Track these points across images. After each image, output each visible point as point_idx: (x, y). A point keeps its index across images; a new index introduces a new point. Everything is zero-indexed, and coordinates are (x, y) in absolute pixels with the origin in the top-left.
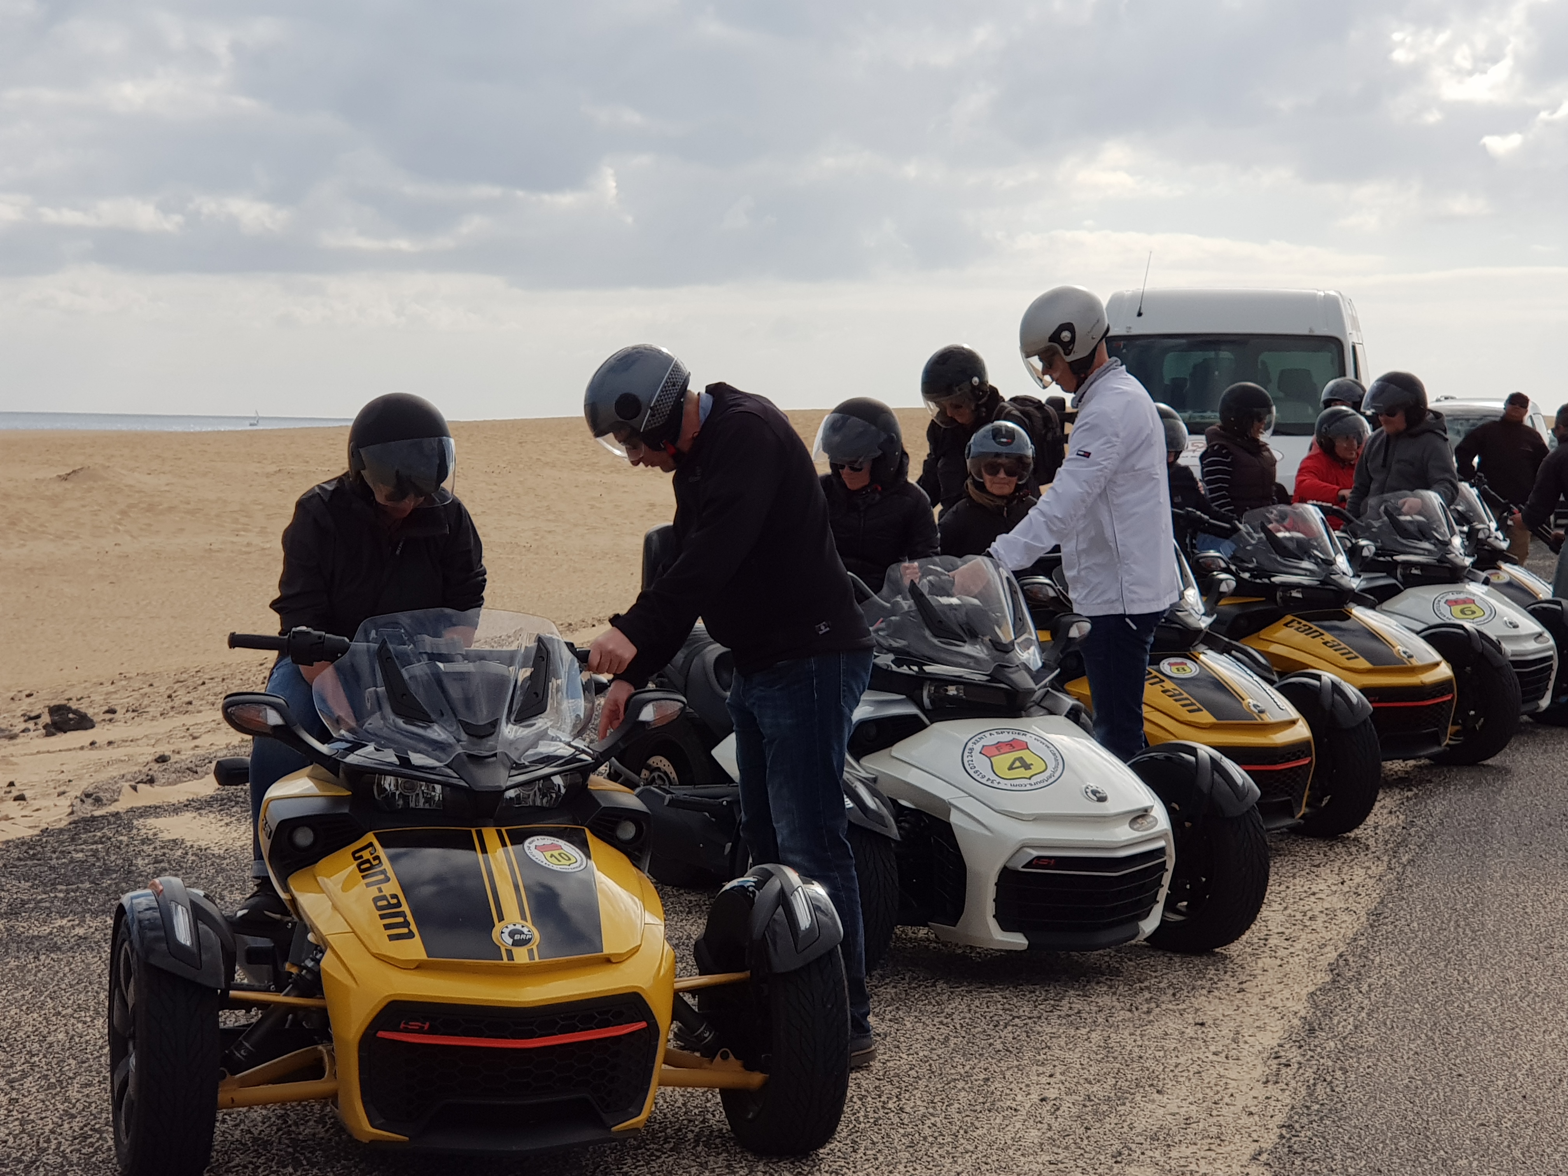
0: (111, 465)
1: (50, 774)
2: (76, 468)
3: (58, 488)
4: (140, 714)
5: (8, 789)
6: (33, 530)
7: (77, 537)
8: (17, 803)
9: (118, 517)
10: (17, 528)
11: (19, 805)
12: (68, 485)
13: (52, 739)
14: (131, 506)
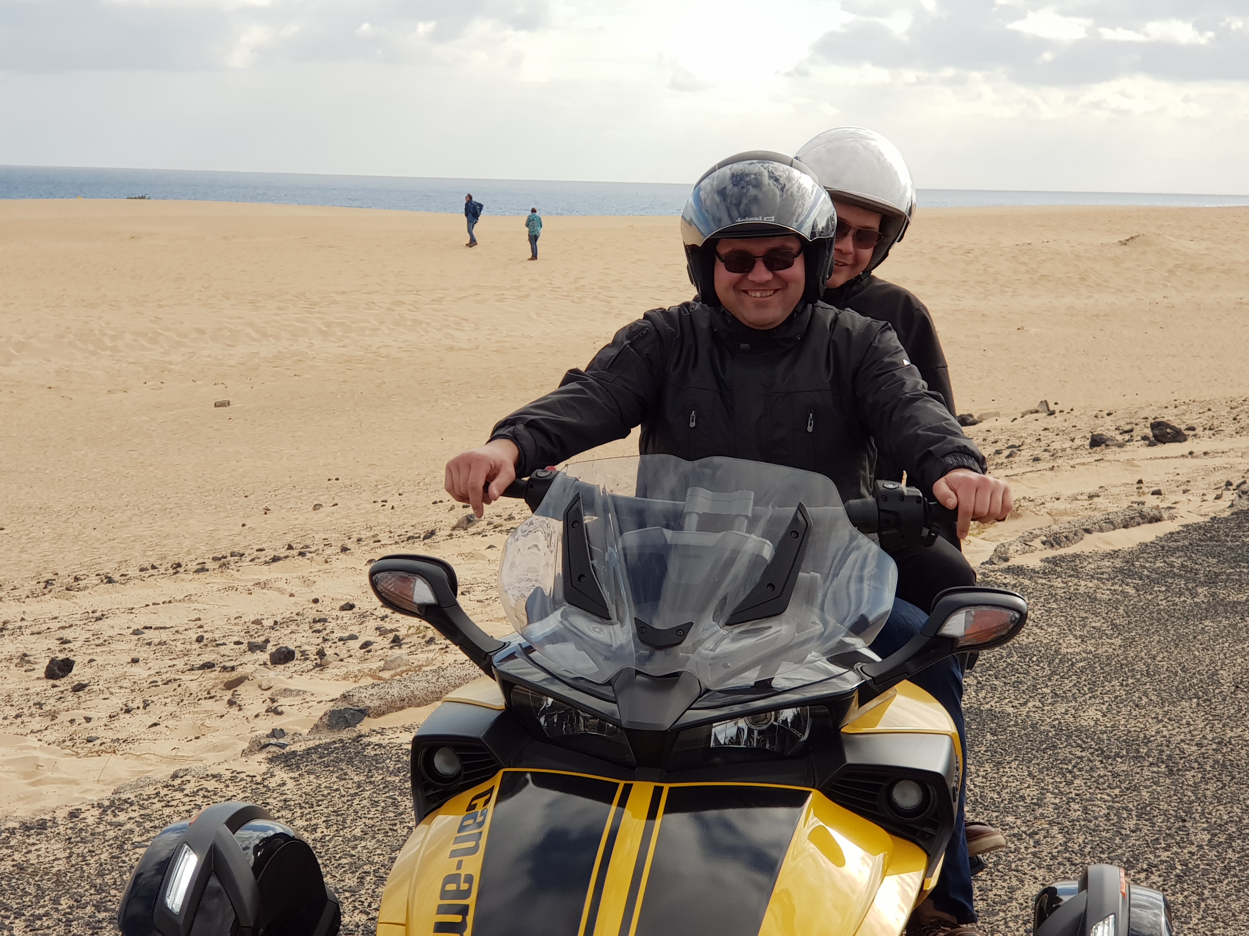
0: (1160, 232)
1: (1167, 476)
2: (1133, 235)
3: (1119, 251)
4: (1219, 432)
5: (1138, 486)
6: (1098, 285)
7: (1133, 291)
8: (1156, 496)
9: (1167, 275)
10: (1087, 283)
11: (1158, 498)
12: (1126, 248)
13: (1154, 448)
14: (1176, 266)
